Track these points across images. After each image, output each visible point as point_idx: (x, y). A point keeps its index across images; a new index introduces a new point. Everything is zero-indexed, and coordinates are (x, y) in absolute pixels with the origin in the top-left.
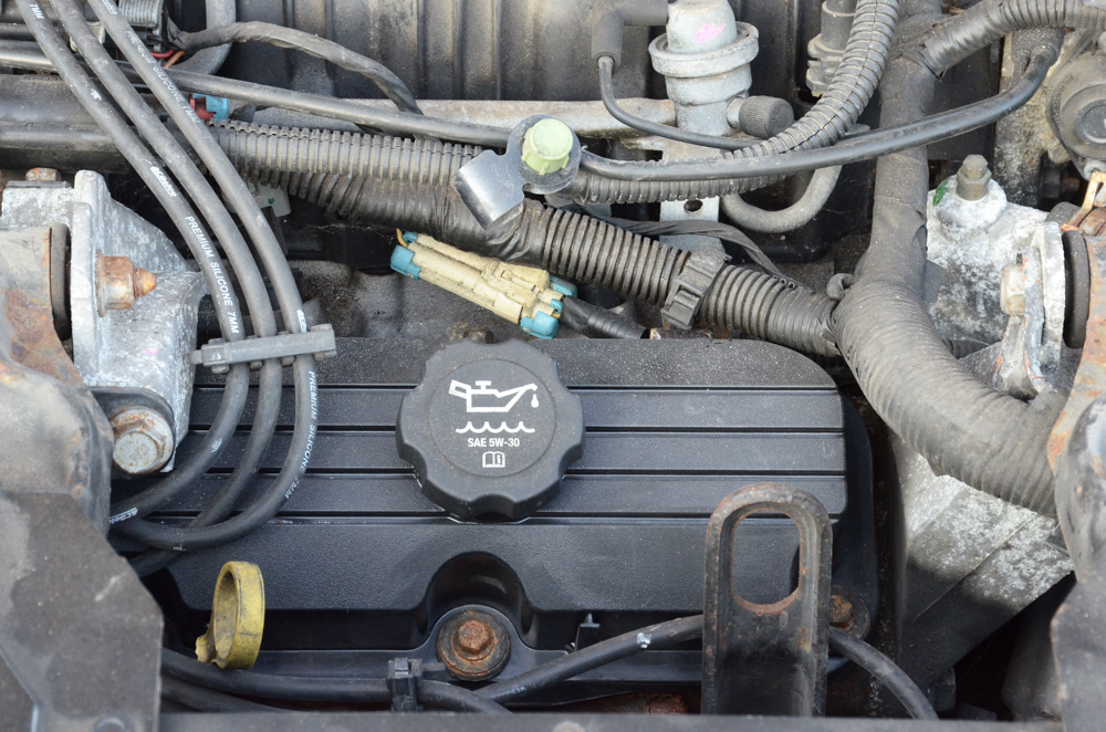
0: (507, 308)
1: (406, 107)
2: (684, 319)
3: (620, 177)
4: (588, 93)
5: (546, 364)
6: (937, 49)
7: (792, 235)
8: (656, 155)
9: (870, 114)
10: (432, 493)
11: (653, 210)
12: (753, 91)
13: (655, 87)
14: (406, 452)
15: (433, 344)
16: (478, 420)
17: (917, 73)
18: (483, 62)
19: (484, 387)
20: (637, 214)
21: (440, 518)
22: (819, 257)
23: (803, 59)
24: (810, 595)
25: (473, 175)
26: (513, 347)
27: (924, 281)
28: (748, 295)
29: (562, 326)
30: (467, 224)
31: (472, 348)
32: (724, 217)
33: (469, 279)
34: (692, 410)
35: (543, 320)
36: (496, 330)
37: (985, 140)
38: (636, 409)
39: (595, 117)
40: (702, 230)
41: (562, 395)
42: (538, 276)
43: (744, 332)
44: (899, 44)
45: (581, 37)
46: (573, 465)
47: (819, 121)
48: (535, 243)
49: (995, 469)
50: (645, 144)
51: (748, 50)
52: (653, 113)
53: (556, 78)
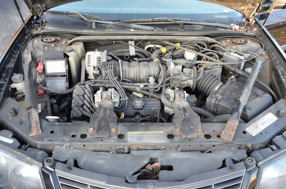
0: (139, 96)
1: (133, 84)
2: (151, 97)
3: (146, 88)
4: (144, 83)
5: (142, 100)
6: (166, 80)
7: (157, 91)
8: (149, 87)
9: (162, 84)
10: (134, 108)
11: (149, 90)
12: (155, 82)
13: (149, 82)
14: (133, 106)
15: (135, 99)
16: (137, 103)
17: (165, 82)
18: (138, 81)
19: (138, 101)
20: (148, 90)
21: (135, 110)
22: (159, 93)
23: (158, 81)
24: (158, 115)
25: (137, 88)
26: (140, 99)
27: (166, 94)
28: (155, 95)
29: (143, 97)
30: (137, 91)
31: (137, 99)
32: (153, 90)
33: (137, 94)
34: (151, 103)
35: (142, 97)
36: (139, 98)
37: (169, 86)
38: (147, 103)
39: (145, 84)
40: (152, 91)
41: (143, 102)
42: (142, 94)
43: (154, 98)
44: (164, 80)
45: (144, 79)
46: (143, 106)
47: (159, 84)
48: (141, 92)
49: (170, 107)
50: (148, 86)
51: (154, 80)
52: (149, 84)
53: (142, 82)
